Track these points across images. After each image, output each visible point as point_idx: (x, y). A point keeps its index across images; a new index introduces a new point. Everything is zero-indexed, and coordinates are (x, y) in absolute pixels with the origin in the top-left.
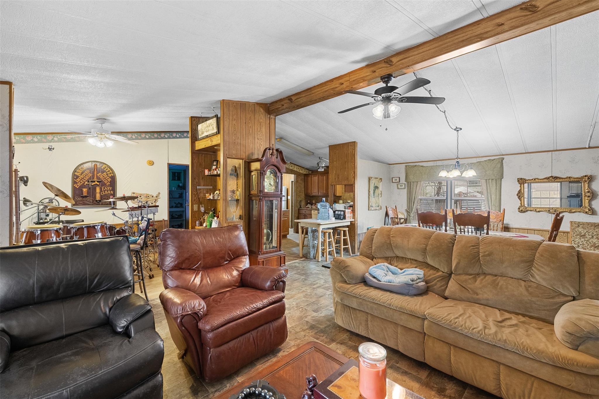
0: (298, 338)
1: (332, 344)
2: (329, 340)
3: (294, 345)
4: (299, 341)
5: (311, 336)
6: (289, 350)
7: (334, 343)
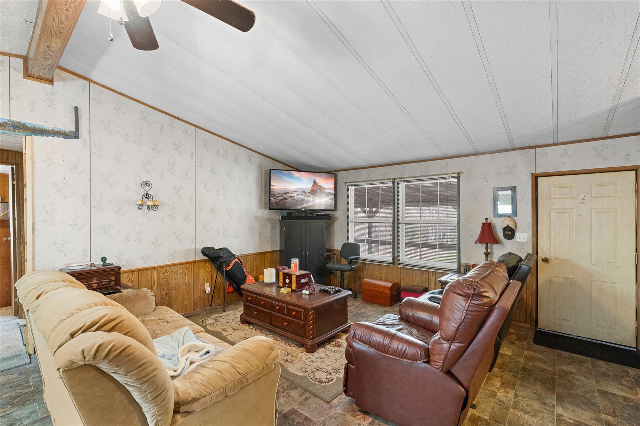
0: (334, 420)
1: (287, 410)
2: (291, 417)
3: (336, 407)
4: (331, 414)
5: (315, 423)
6: (341, 400)
7: (285, 412)
